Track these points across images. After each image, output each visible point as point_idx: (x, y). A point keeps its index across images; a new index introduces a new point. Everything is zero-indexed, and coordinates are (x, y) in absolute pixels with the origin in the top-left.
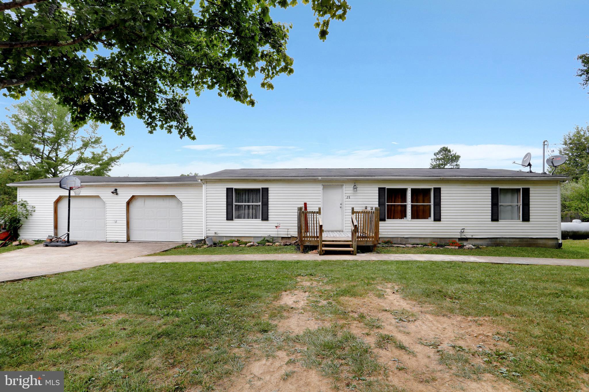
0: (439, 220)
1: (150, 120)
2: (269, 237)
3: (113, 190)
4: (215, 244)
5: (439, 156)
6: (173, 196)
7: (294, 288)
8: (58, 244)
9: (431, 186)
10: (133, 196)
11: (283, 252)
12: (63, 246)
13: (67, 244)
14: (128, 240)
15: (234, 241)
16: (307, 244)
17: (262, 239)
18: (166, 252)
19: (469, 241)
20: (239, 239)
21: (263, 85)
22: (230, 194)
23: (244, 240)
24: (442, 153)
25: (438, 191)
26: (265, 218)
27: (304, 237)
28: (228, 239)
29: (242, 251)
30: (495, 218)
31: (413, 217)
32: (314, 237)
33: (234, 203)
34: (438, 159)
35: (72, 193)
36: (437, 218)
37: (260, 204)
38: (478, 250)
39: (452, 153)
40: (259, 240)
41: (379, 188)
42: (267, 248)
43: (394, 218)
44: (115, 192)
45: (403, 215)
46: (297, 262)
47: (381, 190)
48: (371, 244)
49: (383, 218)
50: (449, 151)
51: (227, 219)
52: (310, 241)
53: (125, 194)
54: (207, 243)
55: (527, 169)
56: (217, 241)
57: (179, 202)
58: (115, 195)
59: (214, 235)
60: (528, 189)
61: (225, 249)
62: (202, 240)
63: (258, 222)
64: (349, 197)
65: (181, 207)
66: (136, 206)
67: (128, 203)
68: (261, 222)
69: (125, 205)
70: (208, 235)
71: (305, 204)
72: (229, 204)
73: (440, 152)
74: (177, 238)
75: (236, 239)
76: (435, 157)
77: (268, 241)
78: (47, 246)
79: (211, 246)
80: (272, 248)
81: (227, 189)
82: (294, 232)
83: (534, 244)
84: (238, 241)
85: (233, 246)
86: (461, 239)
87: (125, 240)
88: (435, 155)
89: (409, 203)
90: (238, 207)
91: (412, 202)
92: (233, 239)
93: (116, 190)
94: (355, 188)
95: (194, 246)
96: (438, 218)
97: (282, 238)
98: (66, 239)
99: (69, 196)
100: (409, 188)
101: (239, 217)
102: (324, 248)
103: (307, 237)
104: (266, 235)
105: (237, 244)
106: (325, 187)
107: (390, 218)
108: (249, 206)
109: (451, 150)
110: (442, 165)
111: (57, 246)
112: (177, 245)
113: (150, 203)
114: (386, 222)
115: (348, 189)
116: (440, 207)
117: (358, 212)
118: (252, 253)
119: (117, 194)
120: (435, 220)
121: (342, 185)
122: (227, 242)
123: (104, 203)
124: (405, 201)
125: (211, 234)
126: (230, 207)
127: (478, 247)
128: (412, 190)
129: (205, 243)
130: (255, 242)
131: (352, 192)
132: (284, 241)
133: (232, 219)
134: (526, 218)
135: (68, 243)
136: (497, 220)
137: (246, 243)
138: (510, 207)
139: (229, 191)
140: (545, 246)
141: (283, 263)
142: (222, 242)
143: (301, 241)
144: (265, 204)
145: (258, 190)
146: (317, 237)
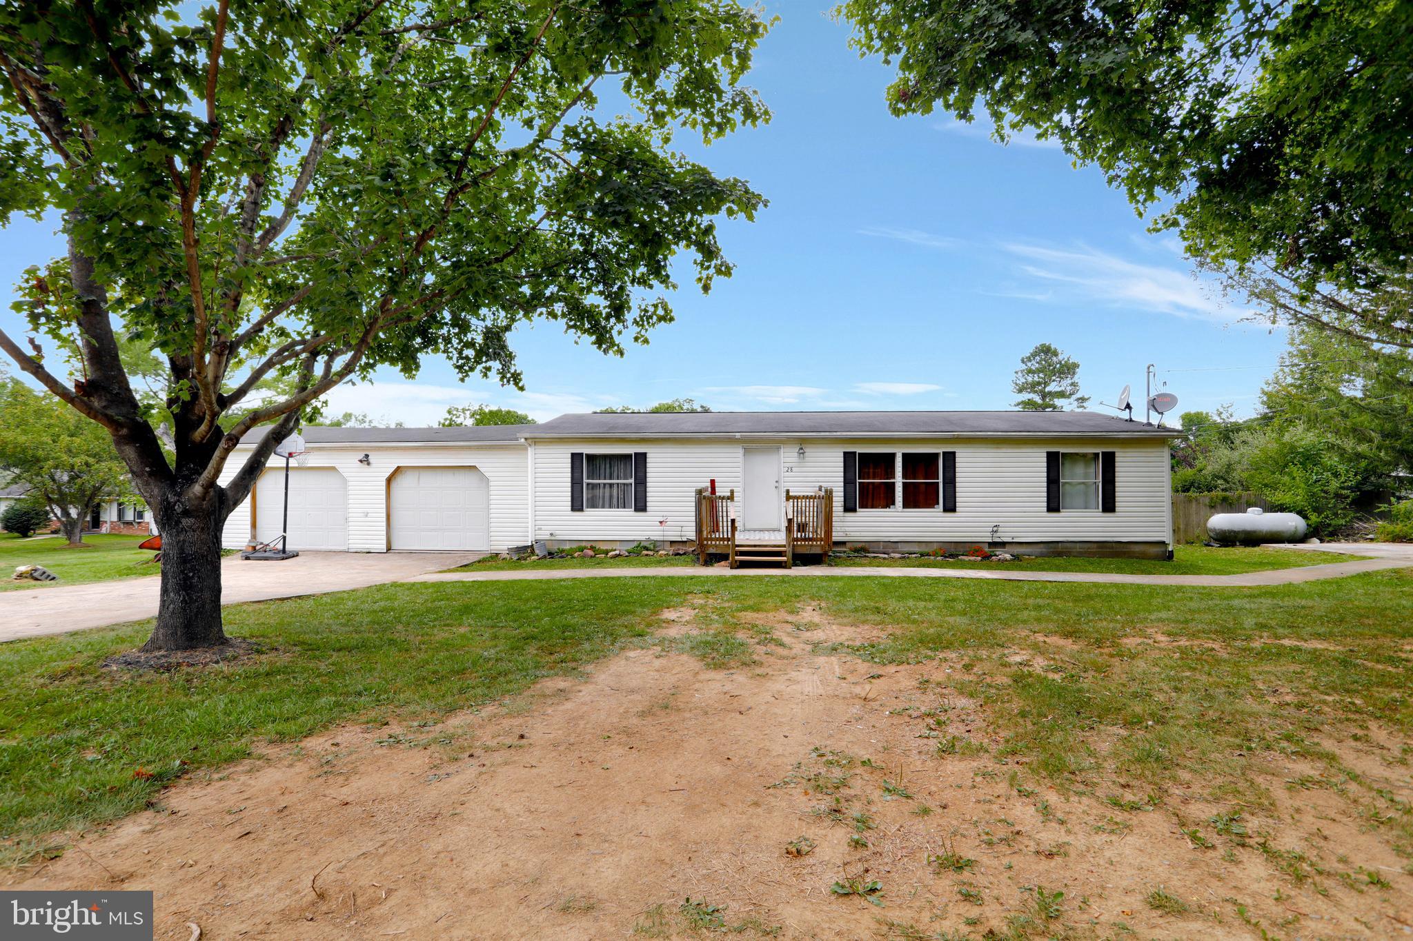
0: (953, 510)
1: (461, 362)
2: (648, 540)
3: (361, 456)
4: (551, 554)
5: (1034, 365)
6: (473, 468)
7: (682, 604)
8: (267, 554)
9: (939, 449)
10: (398, 468)
11: (672, 565)
12: (277, 559)
13: (281, 555)
14: (389, 549)
15: (586, 548)
16: (712, 551)
17: (636, 544)
18: (465, 567)
19: (1008, 548)
20: (594, 544)
21: (636, 339)
22: (577, 464)
23: (604, 547)
24: (1038, 358)
25: (950, 458)
26: (641, 506)
27: (707, 539)
28: (575, 546)
29: (600, 564)
30: (1054, 505)
31: (906, 505)
32: (723, 539)
33: (585, 481)
34: (1030, 371)
35: (293, 463)
36: (950, 505)
37: (632, 481)
38: (1018, 561)
39: (1060, 357)
40: (630, 546)
41: (845, 453)
42: (644, 559)
43: (872, 507)
44: (366, 460)
45: (889, 502)
46: (692, 578)
47: (848, 457)
48: (818, 551)
49: (852, 505)
50: (1055, 354)
51: (573, 509)
52: (716, 546)
53: (384, 464)
54: (537, 551)
55: (1125, 415)
56: (554, 548)
57: (485, 480)
58: (364, 466)
59: (548, 537)
60: (1113, 454)
61: (568, 561)
62: (527, 547)
63: (628, 514)
64: (790, 469)
65: (488, 486)
66: (404, 485)
67: (389, 481)
68: (634, 513)
69: (384, 483)
70: (539, 537)
71: (713, 482)
72: (576, 483)
73: (1034, 355)
74: (480, 544)
75: (588, 545)
76: (1024, 367)
77: (646, 549)
78: (247, 558)
79: (544, 557)
80: (653, 559)
81: (573, 455)
82: (691, 534)
83: (1125, 553)
84: (592, 548)
85: (584, 556)
86: (993, 544)
87: (383, 547)
88: (1023, 361)
89: (899, 480)
90: (592, 487)
91: (904, 476)
92: (583, 544)
93: (367, 456)
94: (802, 453)
95: (515, 558)
96: (950, 507)
97: (672, 542)
98: (280, 546)
99: (287, 468)
100: (899, 452)
101: (593, 505)
102: (737, 558)
103: (712, 539)
104: (643, 538)
105: (591, 553)
106: (747, 451)
107: (866, 507)
108: (611, 485)
109: (1059, 351)
110: (1039, 383)
111: (266, 559)
112: (481, 557)
113: (428, 480)
114: (858, 514)
115: (789, 455)
116: (955, 487)
117: (797, 498)
118: (617, 566)
119: (369, 464)
120: (946, 510)
121: (779, 448)
122: (573, 550)
123: (345, 480)
124: (893, 475)
125: (544, 535)
126: (577, 487)
127: (1016, 557)
128: (904, 455)
129: (533, 552)
130: (623, 549)
131: (796, 459)
132: (675, 547)
133: (581, 510)
134: (1109, 505)
135: (284, 554)
136: (1057, 510)
137: (607, 552)
138: (1082, 486)
139: (576, 457)
140: (1143, 557)
141: (670, 580)
142: (563, 551)
143: (701, 545)
144: (641, 482)
145: (628, 457)
146: (728, 539)
